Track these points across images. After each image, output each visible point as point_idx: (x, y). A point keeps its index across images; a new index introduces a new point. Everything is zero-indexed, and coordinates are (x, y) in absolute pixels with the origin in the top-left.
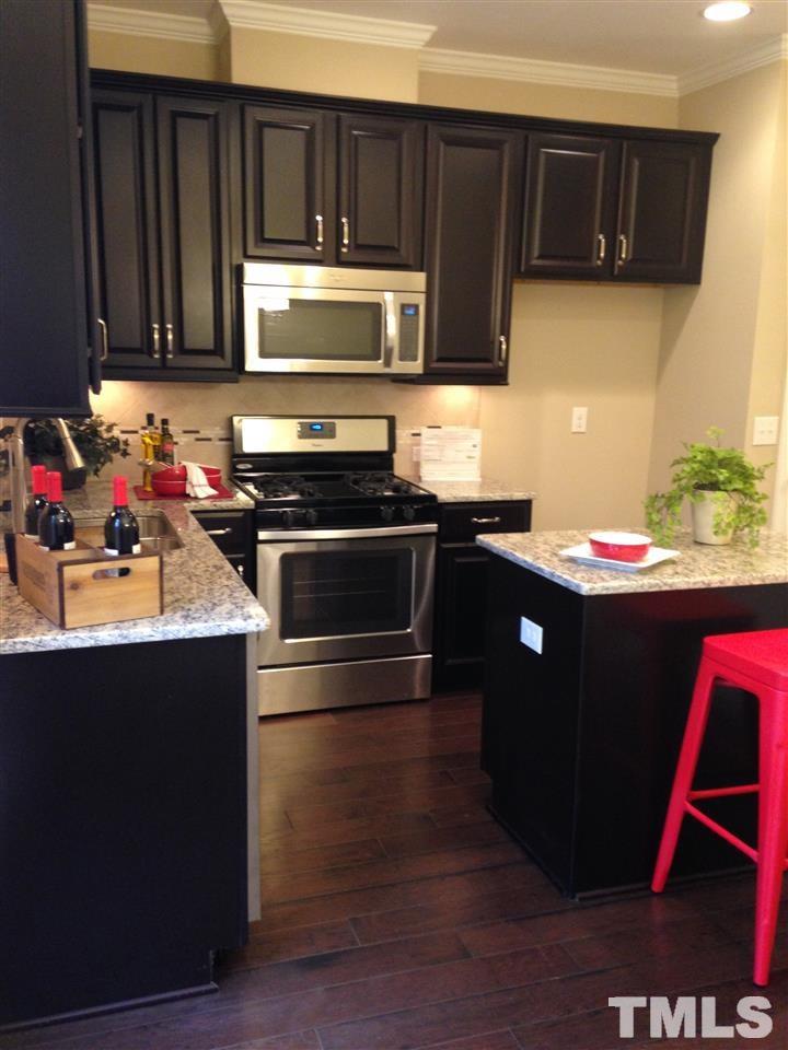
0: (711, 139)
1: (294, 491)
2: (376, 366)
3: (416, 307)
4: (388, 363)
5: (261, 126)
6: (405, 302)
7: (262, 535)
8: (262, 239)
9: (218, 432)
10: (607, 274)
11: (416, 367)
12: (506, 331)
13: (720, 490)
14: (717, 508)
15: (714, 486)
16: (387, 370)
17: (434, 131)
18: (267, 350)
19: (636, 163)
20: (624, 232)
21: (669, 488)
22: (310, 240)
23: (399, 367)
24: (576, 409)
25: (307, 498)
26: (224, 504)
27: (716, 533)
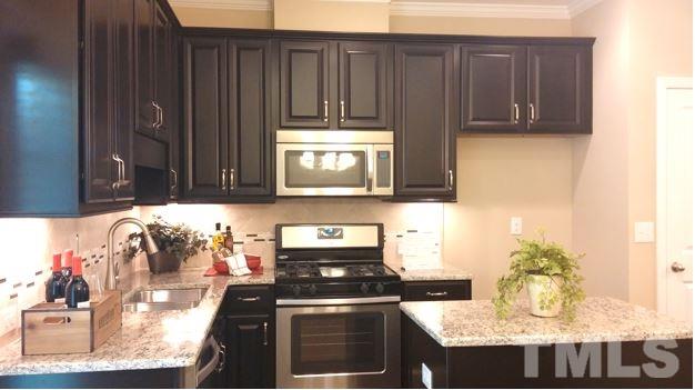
0: (591, 41)
1: (307, 273)
2: (362, 191)
3: (388, 153)
4: (369, 189)
5: (291, 51)
6: (381, 150)
7: (279, 302)
8: (291, 117)
9: (268, 235)
10: (523, 129)
11: (389, 191)
12: (453, 167)
13: (543, 274)
14: (542, 289)
15: (540, 272)
16: (369, 193)
17: (399, 48)
18: (290, 183)
19: (537, 59)
20: (533, 102)
21: (508, 273)
22: (320, 116)
23: (376, 191)
24: (513, 219)
25: (313, 276)
26: (256, 281)
27: (542, 308)
